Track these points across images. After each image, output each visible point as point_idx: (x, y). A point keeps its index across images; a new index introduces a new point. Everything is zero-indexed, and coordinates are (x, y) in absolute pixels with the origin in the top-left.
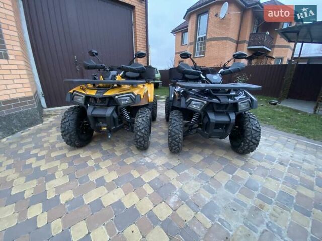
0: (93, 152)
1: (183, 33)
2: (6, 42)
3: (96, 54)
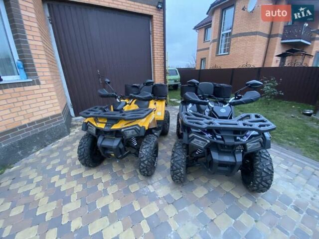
1: (206, 29)
2: (37, 70)
3: (109, 83)
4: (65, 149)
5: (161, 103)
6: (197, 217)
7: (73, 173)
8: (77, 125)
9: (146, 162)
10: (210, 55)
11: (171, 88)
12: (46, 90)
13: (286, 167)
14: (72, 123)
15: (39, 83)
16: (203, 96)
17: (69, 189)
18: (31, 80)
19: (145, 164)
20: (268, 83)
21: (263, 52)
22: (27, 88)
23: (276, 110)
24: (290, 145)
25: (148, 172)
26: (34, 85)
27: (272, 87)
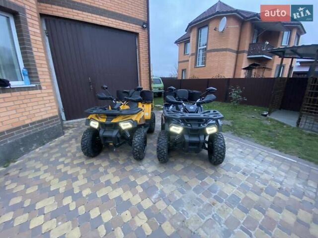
0: (103, 161)
1: (185, 44)
2: (40, 77)
3: (106, 88)
4: (62, 146)
5: (148, 105)
6: (176, 181)
7: (75, 162)
8: (69, 127)
9: (138, 147)
10: (190, 66)
11: (156, 95)
12: (46, 95)
13: (241, 150)
14: (64, 126)
15: (40, 88)
16: (179, 98)
17: (75, 173)
18: (34, 85)
19: (138, 149)
20: (235, 91)
21: (233, 65)
22: (31, 92)
23: (241, 113)
24: (247, 136)
25: (140, 155)
26: (37, 89)
27: (237, 94)
